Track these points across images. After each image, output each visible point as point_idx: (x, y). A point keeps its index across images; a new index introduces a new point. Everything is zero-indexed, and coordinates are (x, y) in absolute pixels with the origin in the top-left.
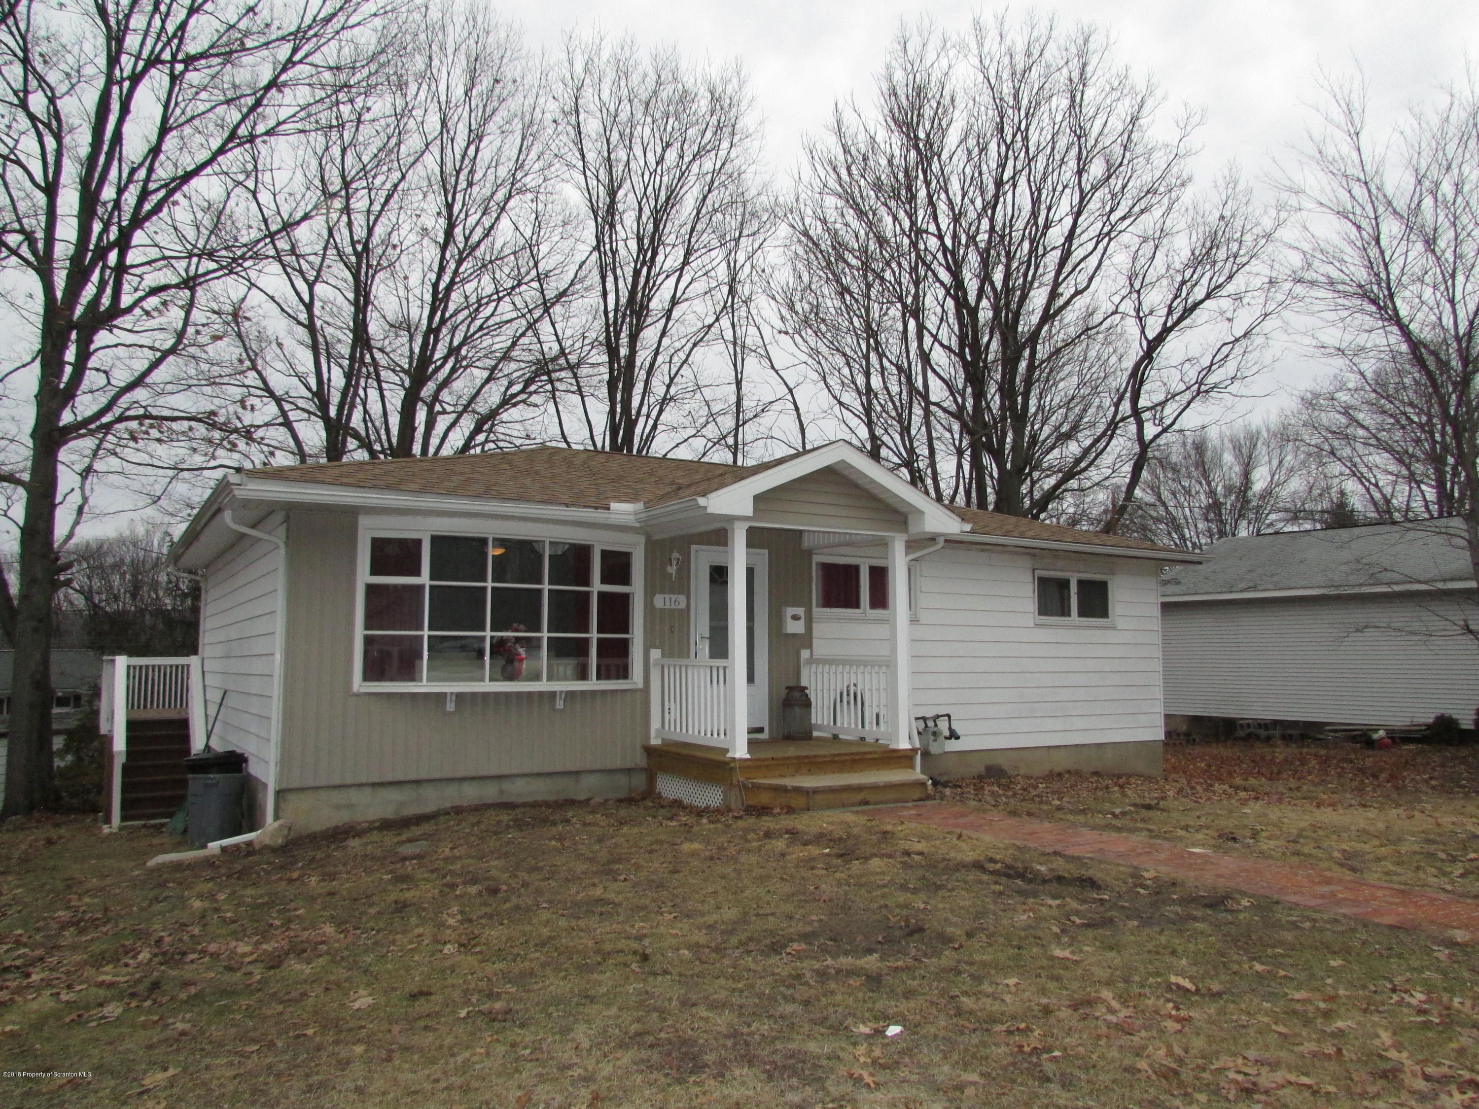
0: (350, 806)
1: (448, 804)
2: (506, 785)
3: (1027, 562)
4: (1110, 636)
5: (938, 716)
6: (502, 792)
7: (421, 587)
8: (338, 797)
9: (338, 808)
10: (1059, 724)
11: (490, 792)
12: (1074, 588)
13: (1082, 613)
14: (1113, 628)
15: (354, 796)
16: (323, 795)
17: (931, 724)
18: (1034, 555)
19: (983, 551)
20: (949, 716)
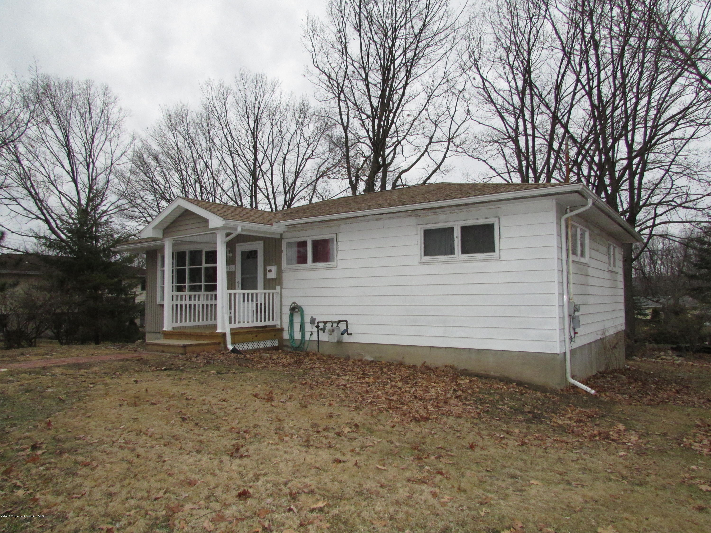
3: (413, 220)
4: (496, 266)
5: (340, 321)
12: (457, 234)
13: (464, 251)
14: (499, 259)
18: (416, 216)
19: (377, 220)
20: (346, 321)
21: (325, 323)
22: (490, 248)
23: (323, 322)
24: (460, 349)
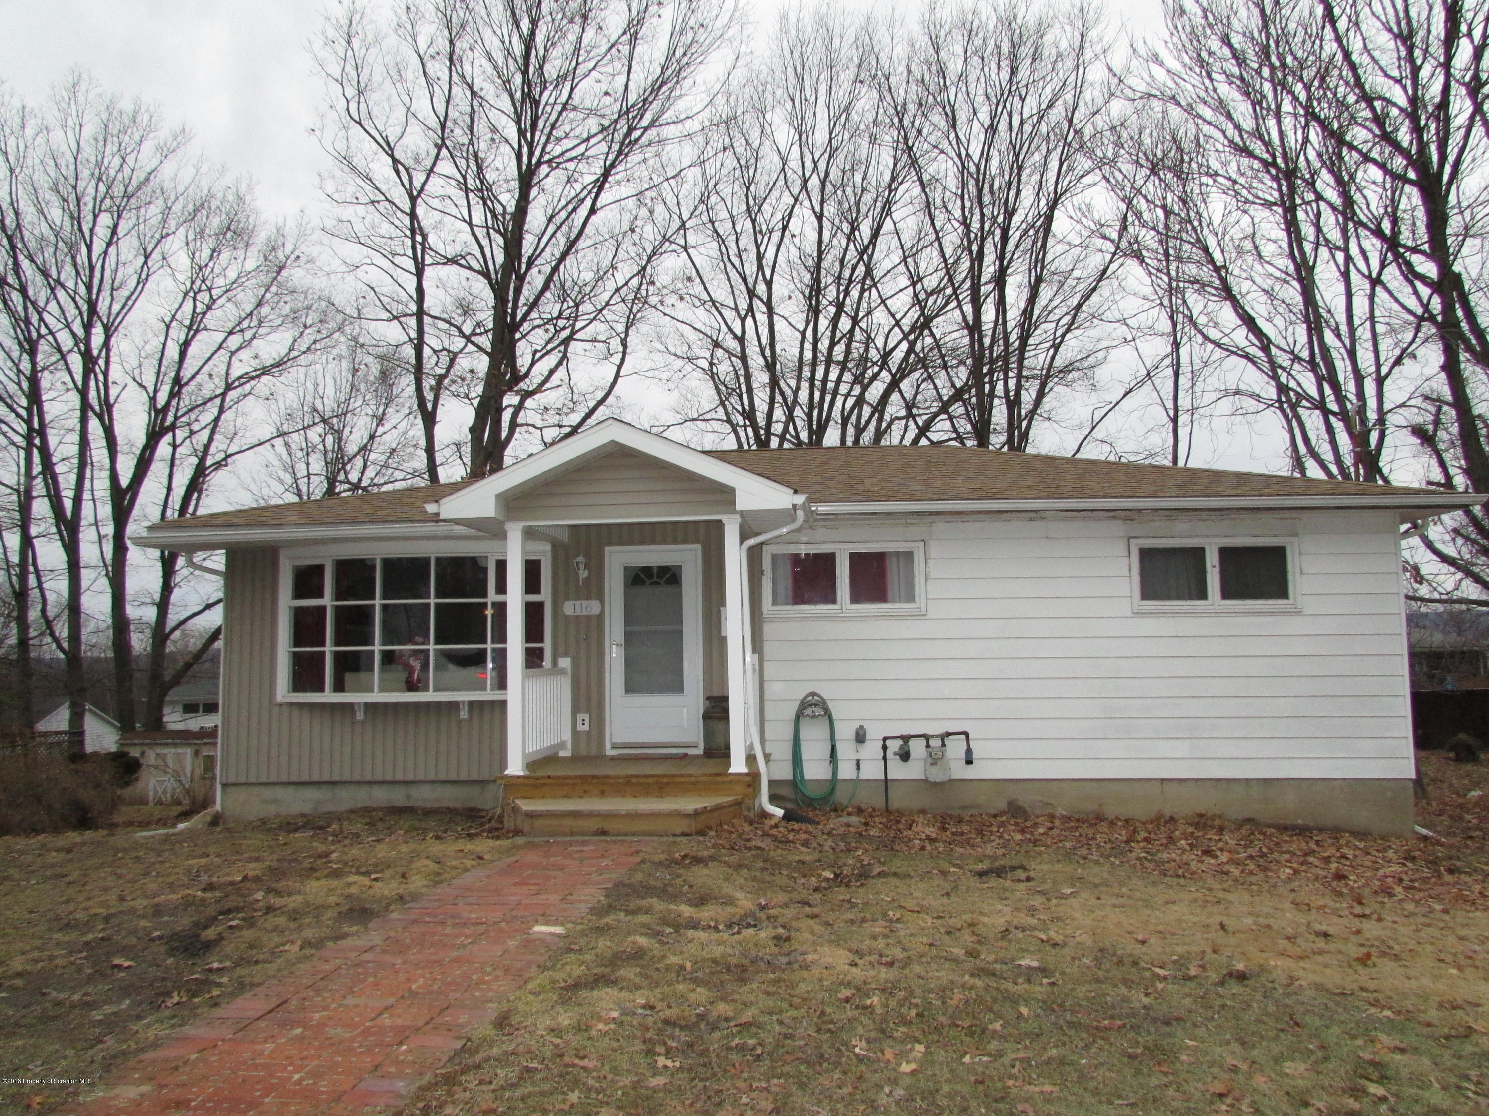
0: (276, 801)
1: (360, 805)
2: (414, 791)
3: (1118, 528)
4: (1293, 625)
5: (948, 734)
6: (409, 797)
7: (323, 609)
8: (267, 792)
9: (266, 802)
10: (1181, 749)
11: (397, 797)
12: (1212, 560)
13: (1227, 593)
14: (1298, 613)
15: (279, 792)
16: (256, 790)
17: (935, 743)
18: (1126, 519)
19: (1031, 520)
20: (966, 734)
21: (906, 738)
22: (1280, 589)
23: (901, 737)
24: (1228, 780)
